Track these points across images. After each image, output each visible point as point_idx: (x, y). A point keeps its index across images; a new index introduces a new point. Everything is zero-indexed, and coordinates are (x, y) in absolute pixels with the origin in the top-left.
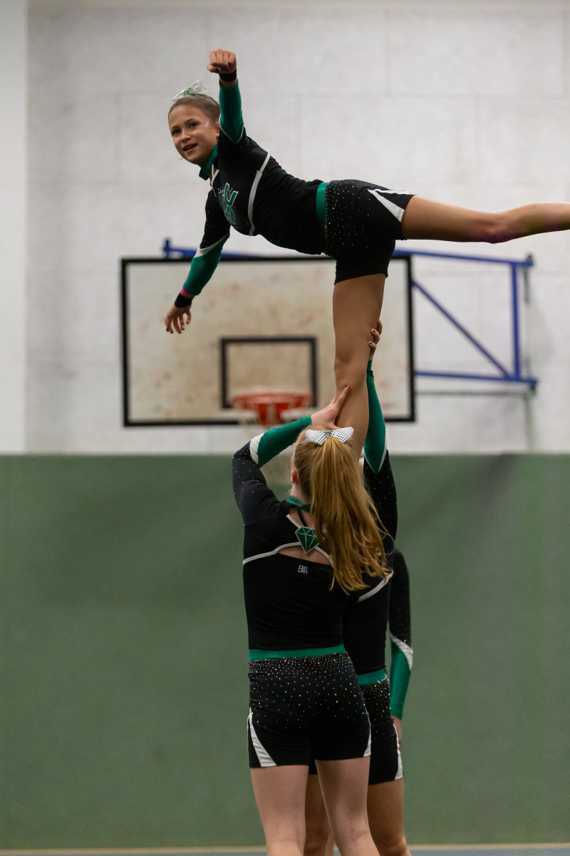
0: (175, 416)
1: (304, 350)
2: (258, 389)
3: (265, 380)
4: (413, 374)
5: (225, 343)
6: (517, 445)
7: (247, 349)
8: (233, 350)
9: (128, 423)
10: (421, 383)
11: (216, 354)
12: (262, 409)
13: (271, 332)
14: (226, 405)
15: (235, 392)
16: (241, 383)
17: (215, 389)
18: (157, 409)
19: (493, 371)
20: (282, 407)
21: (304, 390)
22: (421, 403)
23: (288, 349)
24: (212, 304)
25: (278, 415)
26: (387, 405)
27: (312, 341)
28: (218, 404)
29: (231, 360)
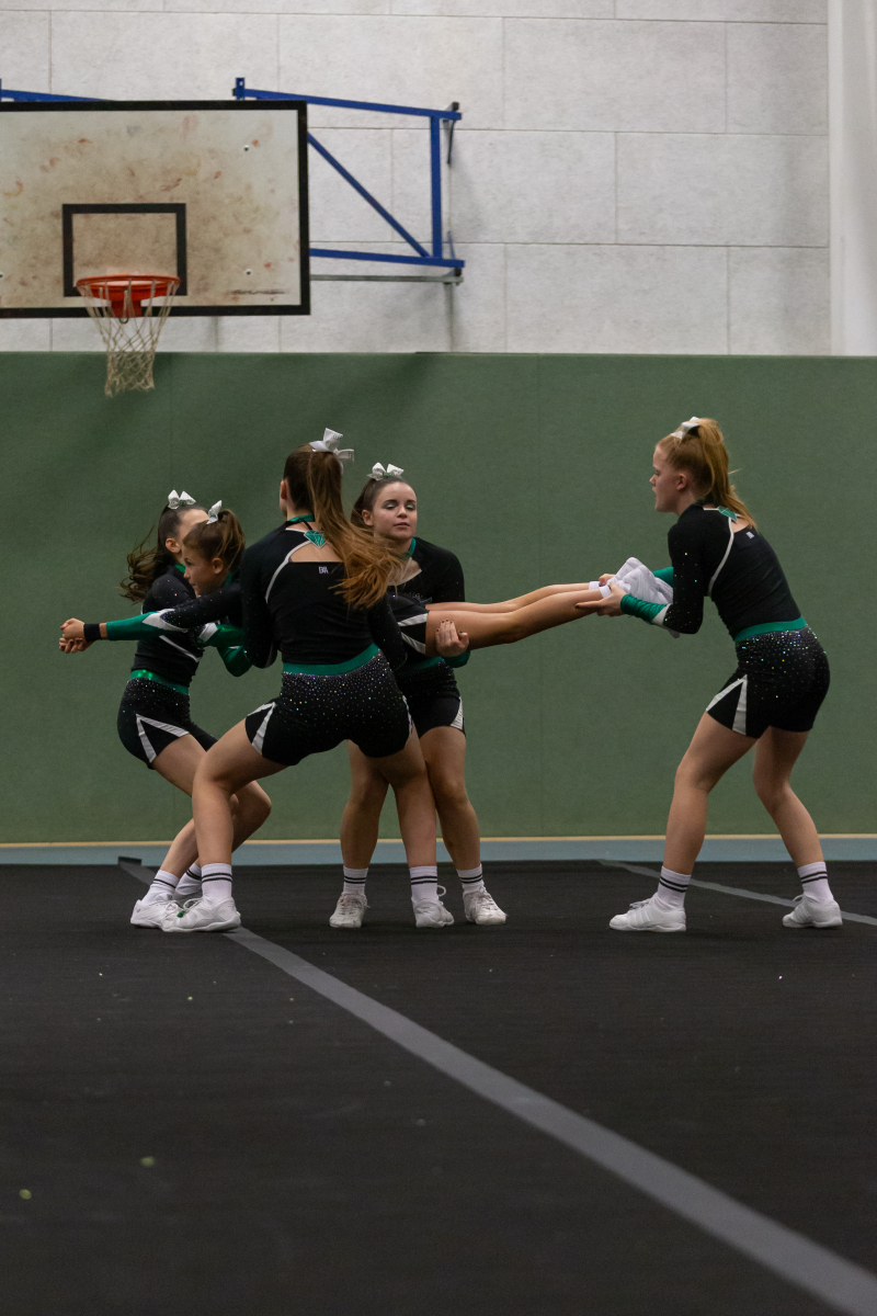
1: (171, 218)
4: (306, 252)
5: (69, 211)
6: (437, 343)
7: (97, 217)
8: (78, 220)
10: (317, 265)
11: (58, 226)
12: (116, 294)
13: (128, 199)
14: (70, 291)
15: (80, 274)
16: (87, 264)
17: (57, 270)
19: (409, 251)
20: (142, 292)
21: (171, 272)
23: (148, 219)
24: (52, 162)
25: (137, 303)
26: (274, 292)
27: (179, 210)
28: (60, 289)
29: (76, 234)
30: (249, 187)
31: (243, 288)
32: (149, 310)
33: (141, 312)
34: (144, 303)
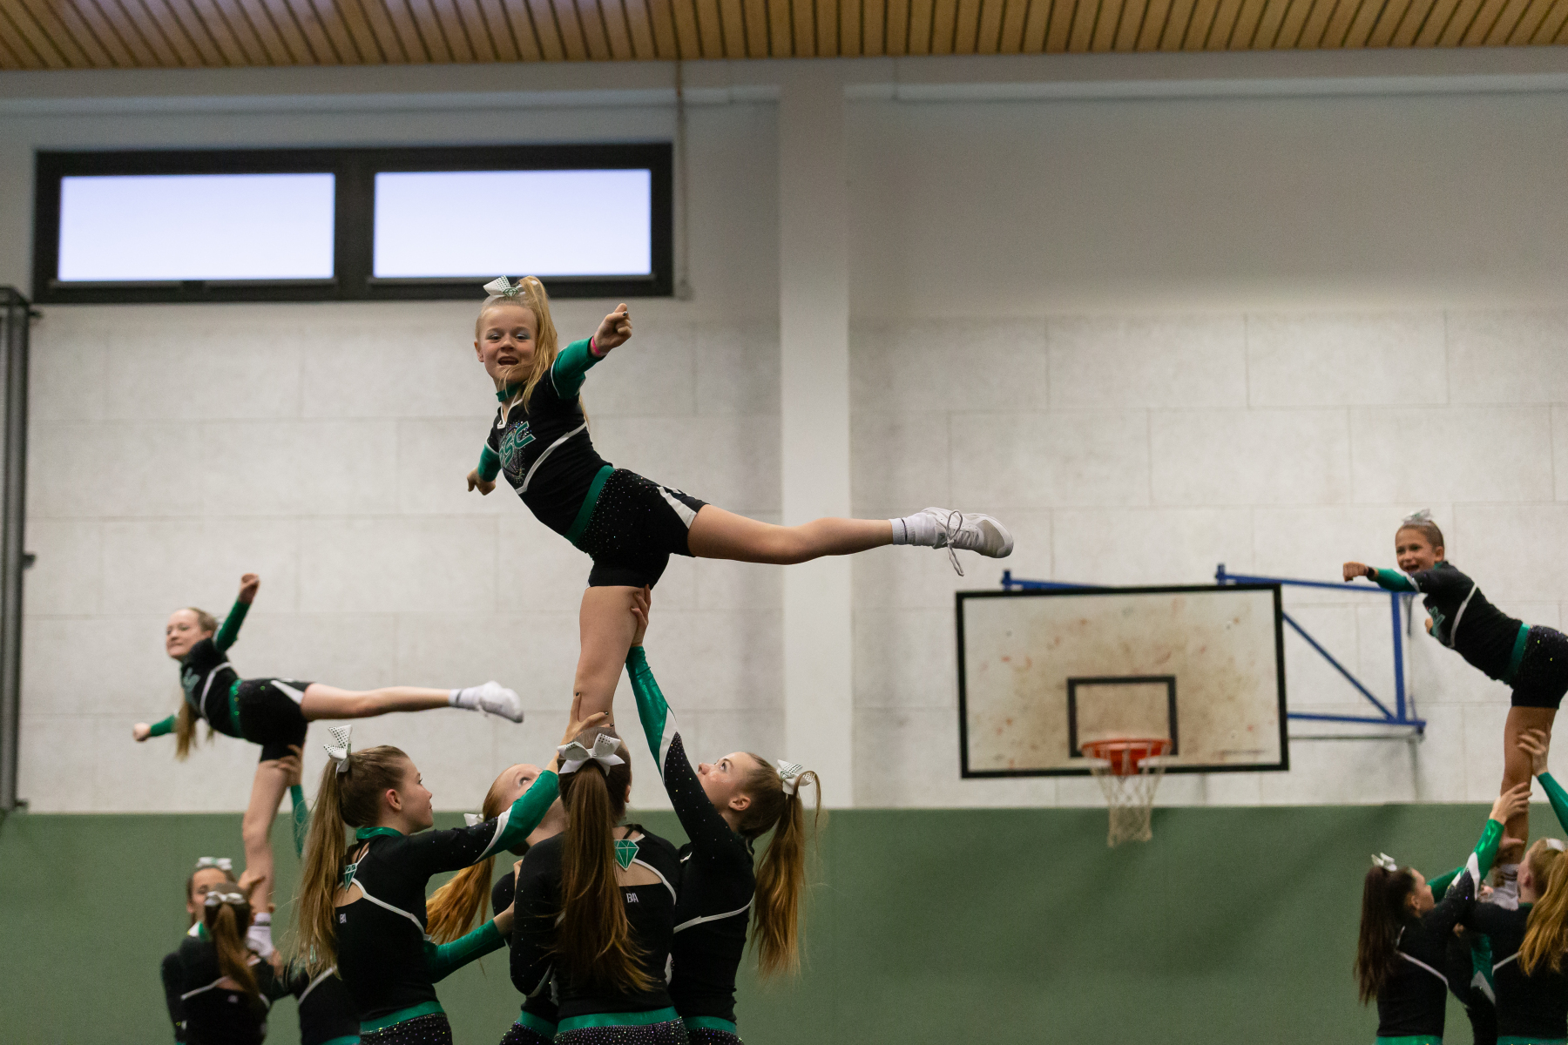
0: (1018, 765)
1: (1161, 691)
2: (1111, 735)
3: (1118, 725)
4: (1284, 716)
5: (1072, 684)
6: (1403, 795)
7: (1097, 690)
8: (1081, 692)
9: (966, 774)
10: (1294, 727)
11: (1063, 697)
12: (1116, 757)
13: (1125, 672)
14: (1075, 753)
15: (1084, 738)
16: (1090, 729)
17: (1063, 735)
18: (999, 758)
19: (1375, 712)
20: (1140, 753)
21: (1164, 735)
22: (1293, 747)
23: (1143, 690)
24: (1057, 641)
25: (1134, 763)
26: (1256, 753)
27: (1170, 681)
28: (1066, 751)
29: (1079, 704)
30: (1231, 660)
31: (1229, 749)
32: (1146, 770)
33: (1139, 771)
34: (1142, 763)
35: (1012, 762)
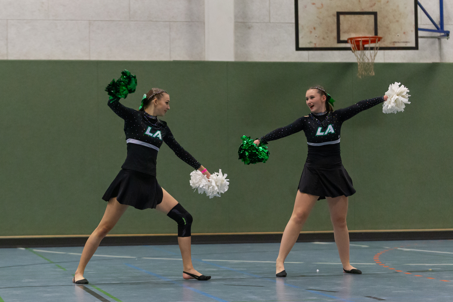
0: (318, 46)
2: (353, 35)
4: (417, 29)
5: (339, 14)
6: (437, 60)
7: (348, 16)
8: (342, 17)
9: (298, 48)
10: (420, 33)
11: (335, 19)
12: (357, 43)
13: (358, 10)
14: (339, 41)
15: (343, 37)
16: (345, 32)
17: (335, 34)
18: (311, 42)
23: (365, 17)
26: (406, 42)
27: (375, 14)
28: (336, 41)
29: (341, 22)
30: (398, 6)
31: (396, 41)
35: (315, 44)
